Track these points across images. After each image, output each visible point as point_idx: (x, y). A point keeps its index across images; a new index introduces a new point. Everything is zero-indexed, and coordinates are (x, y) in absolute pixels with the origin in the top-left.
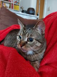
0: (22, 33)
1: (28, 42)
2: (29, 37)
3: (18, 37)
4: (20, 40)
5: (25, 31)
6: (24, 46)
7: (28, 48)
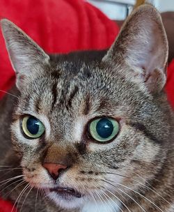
0: (48, 95)
1: (93, 147)
2: (93, 114)
3: (17, 129)
4: (34, 143)
5: (67, 86)
6: (69, 167)
7: (93, 177)
